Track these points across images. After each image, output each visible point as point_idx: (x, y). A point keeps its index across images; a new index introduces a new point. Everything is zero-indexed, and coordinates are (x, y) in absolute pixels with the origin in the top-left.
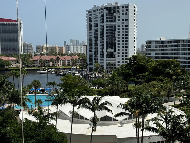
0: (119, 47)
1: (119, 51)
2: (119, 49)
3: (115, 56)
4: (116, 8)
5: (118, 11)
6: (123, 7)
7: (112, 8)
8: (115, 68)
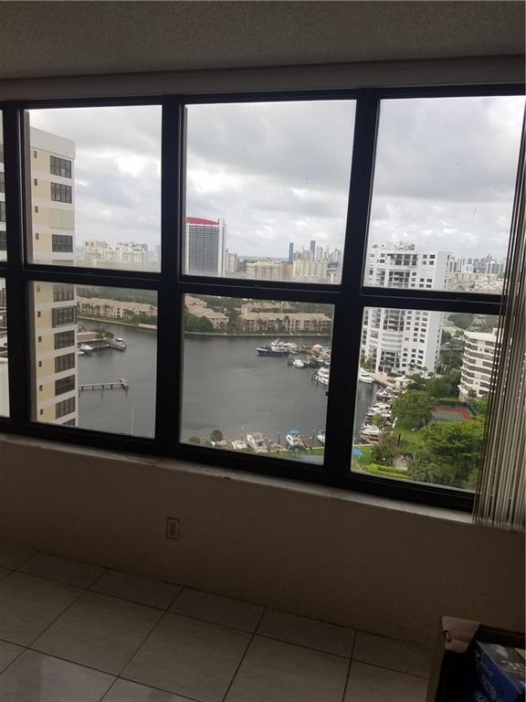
4: (412, 257)
5: (414, 264)
6: (425, 256)
7: (403, 257)
8: (398, 366)
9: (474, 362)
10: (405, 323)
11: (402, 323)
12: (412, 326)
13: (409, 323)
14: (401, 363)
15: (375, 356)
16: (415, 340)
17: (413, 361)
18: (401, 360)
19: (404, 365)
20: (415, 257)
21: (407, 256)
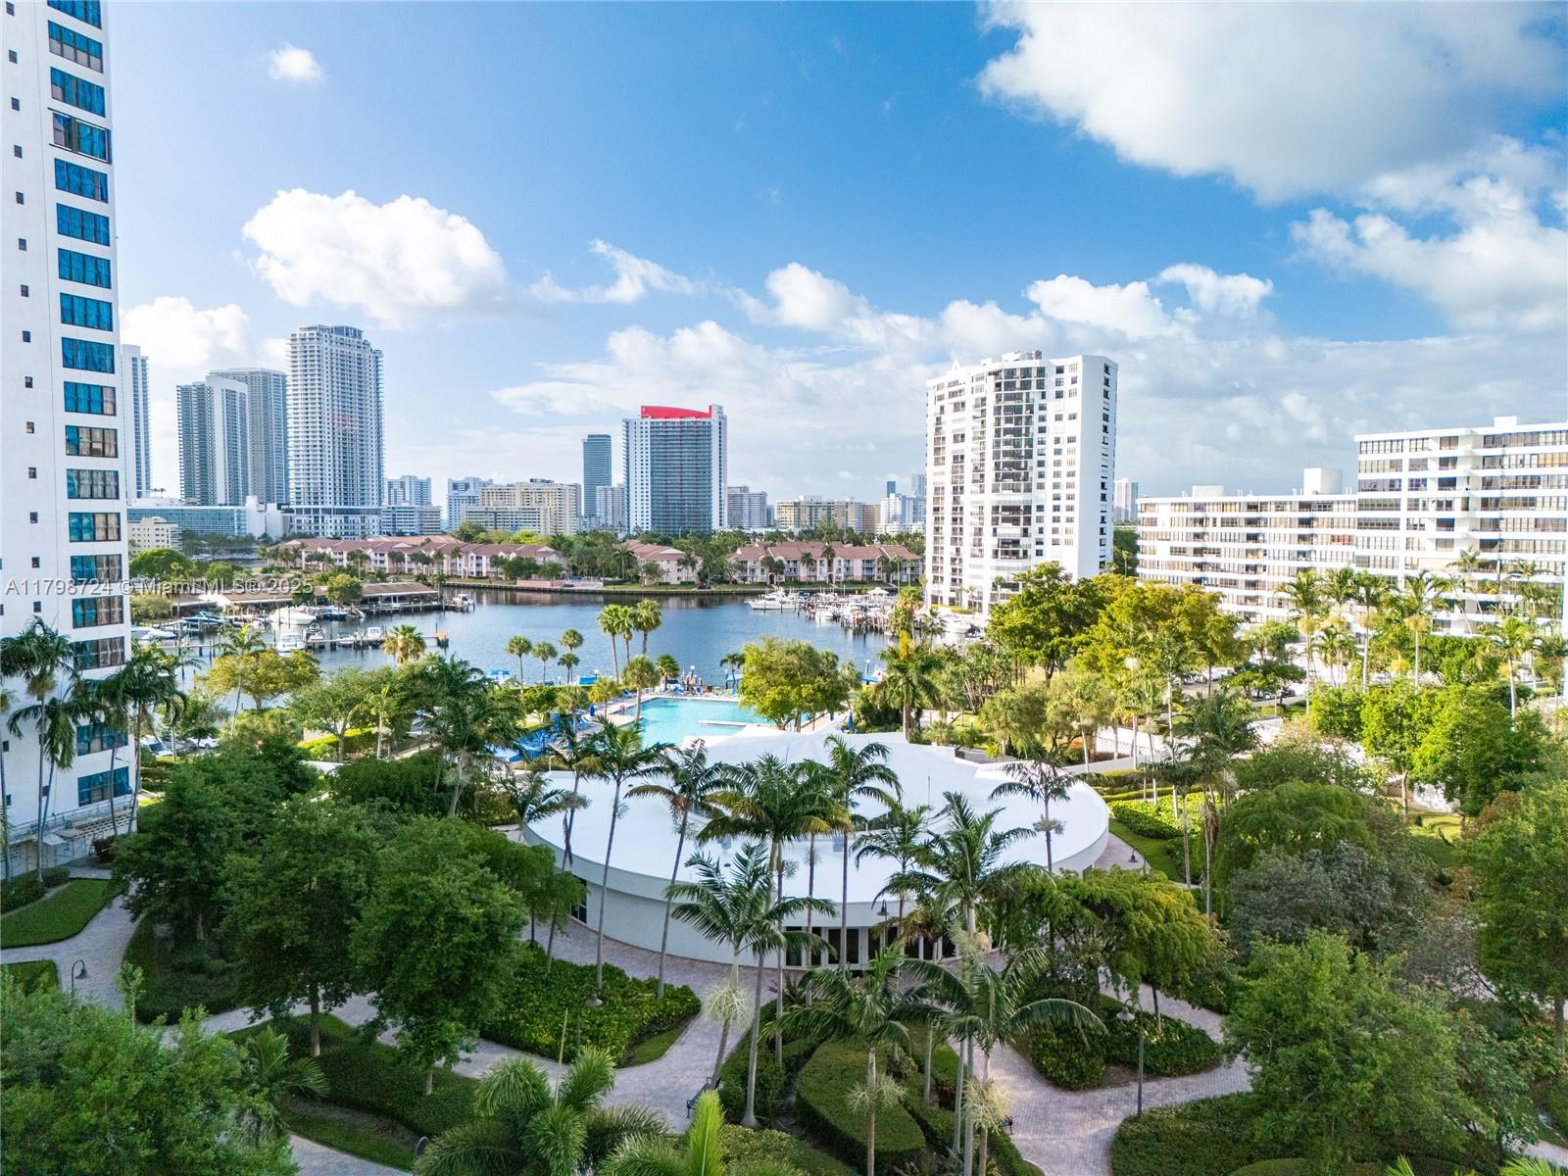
0: (1040, 520)
1: (1040, 536)
2: (1040, 525)
3: (1025, 553)
4: (1034, 373)
5: (1040, 386)
6: (1060, 370)
11: (1028, 510)
20: (1041, 372)
21: (1026, 372)
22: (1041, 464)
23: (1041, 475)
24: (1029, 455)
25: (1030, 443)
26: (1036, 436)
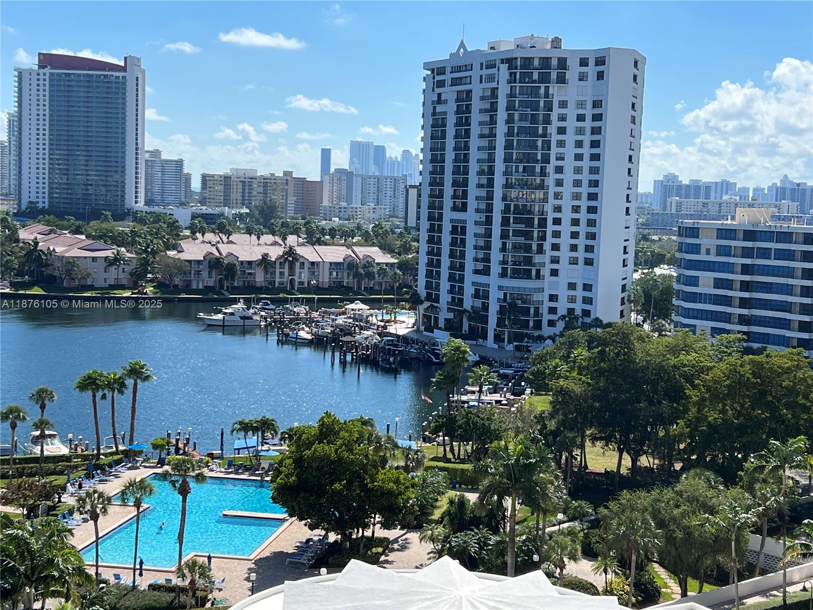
0: (557, 234)
1: (556, 253)
2: (556, 241)
3: (538, 271)
4: (554, 62)
5: (562, 80)
6: (584, 62)
7: (536, 63)
8: (538, 325)
9: (694, 281)
10: (550, 222)
11: (543, 223)
12: (566, 228)
13: (557, 221)
14: (546, 317)
15: (485, 307)
16: (574, 262)
17: (571, 311)
18: (544, 310)
19: (551, 323)
20: (563, 63)
21: (545, 62)
22: (559, 170)
23: (559, 183)
24: (546, 160)
25: (547, 145)
26: (555, 138)
